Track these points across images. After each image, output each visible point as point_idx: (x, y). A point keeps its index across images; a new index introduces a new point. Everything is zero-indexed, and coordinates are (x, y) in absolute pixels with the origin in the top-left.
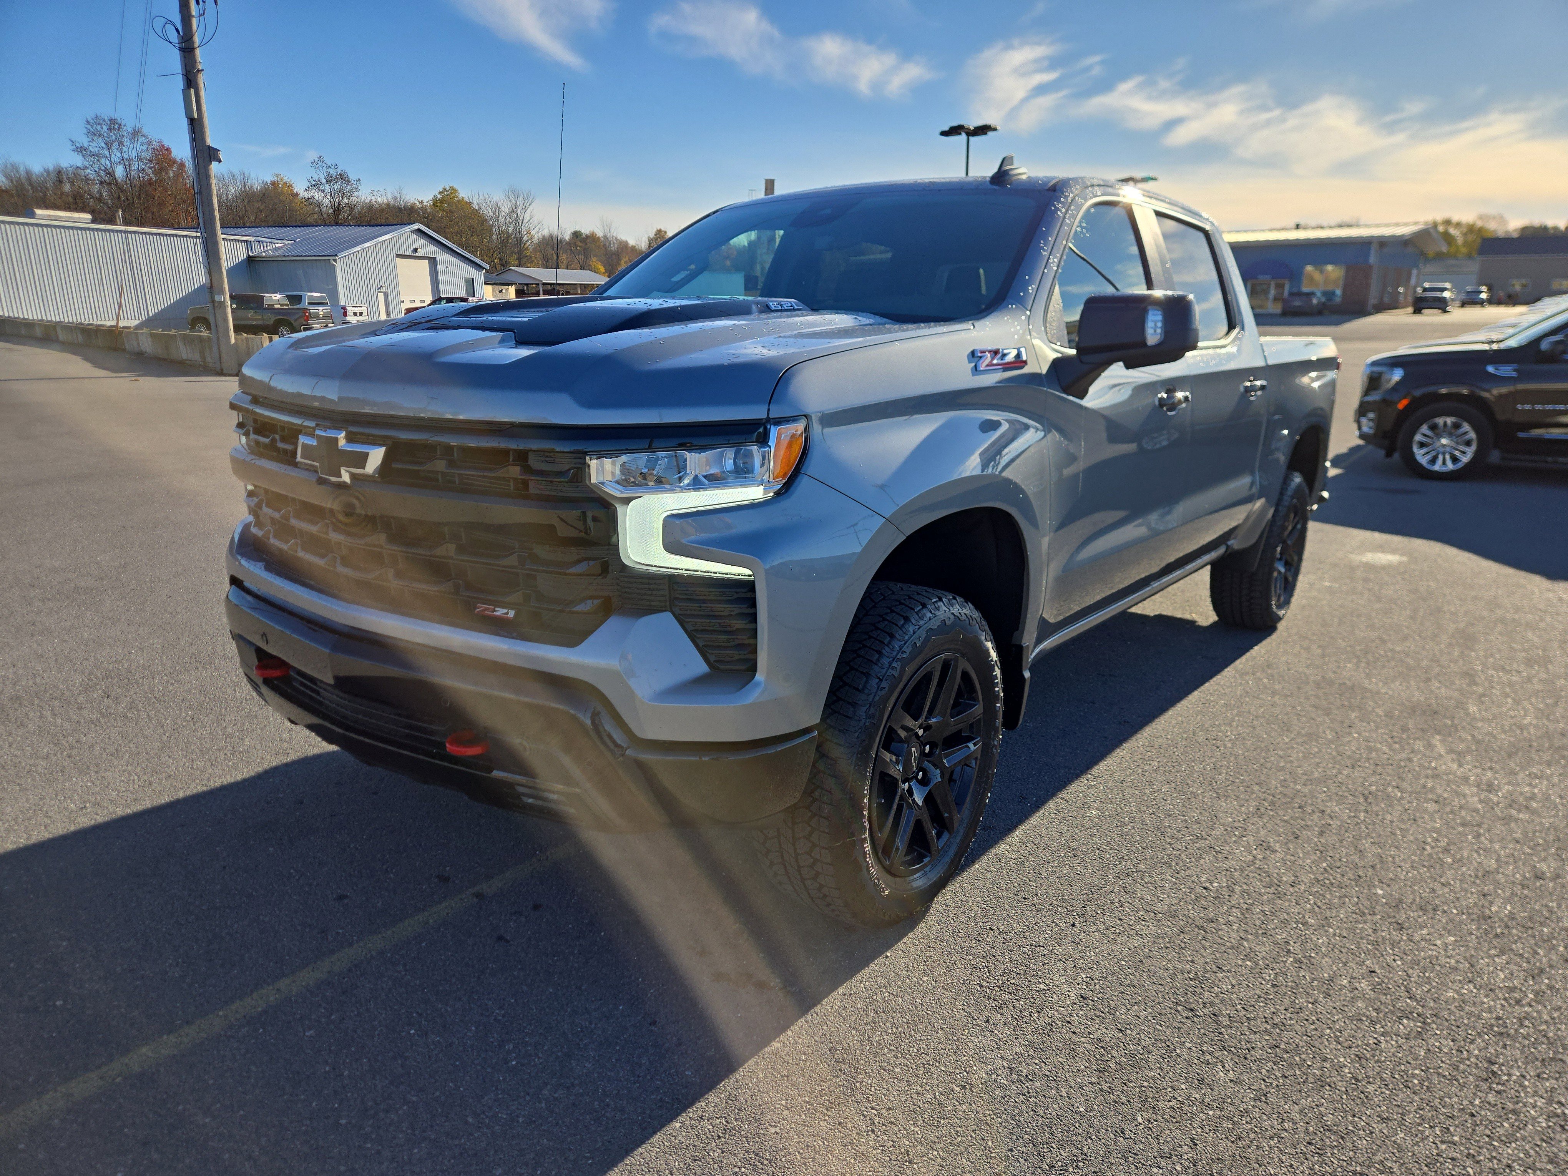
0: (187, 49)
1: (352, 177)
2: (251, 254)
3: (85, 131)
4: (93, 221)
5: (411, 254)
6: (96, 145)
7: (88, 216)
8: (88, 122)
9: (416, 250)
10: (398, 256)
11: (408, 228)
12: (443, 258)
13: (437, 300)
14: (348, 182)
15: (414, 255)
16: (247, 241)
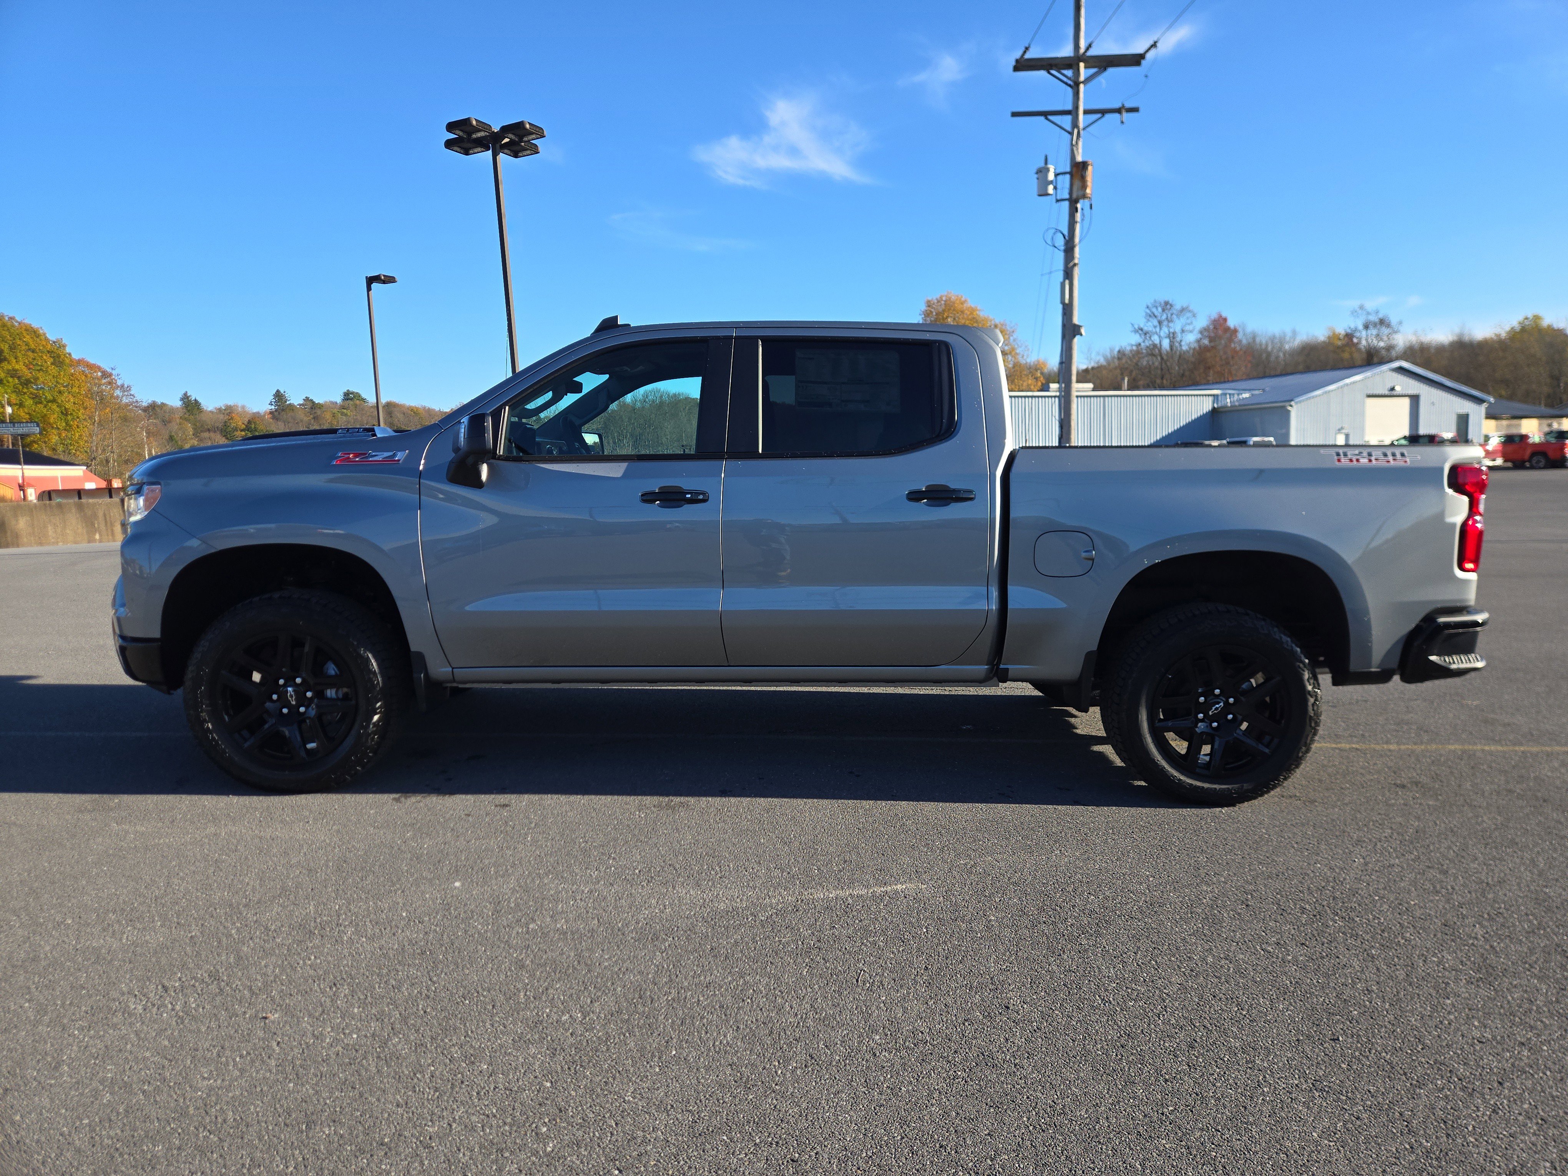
0: (1069, 249)
1: (1394, 321)
2: (1216, 406)
3: (1144, 314)
4: (1094, 390)
5: (1387, 393)
6: (1149, 326)
7: (1091, 386)
8: (1148, 307)
9: (1393, 389)
10: (1369, 396)
11: (1385, 367)
12: (1426, 392)
13: (1414, 439)
14: (1388, 326)
15: (1391, 393)
16: (1214, 395)
